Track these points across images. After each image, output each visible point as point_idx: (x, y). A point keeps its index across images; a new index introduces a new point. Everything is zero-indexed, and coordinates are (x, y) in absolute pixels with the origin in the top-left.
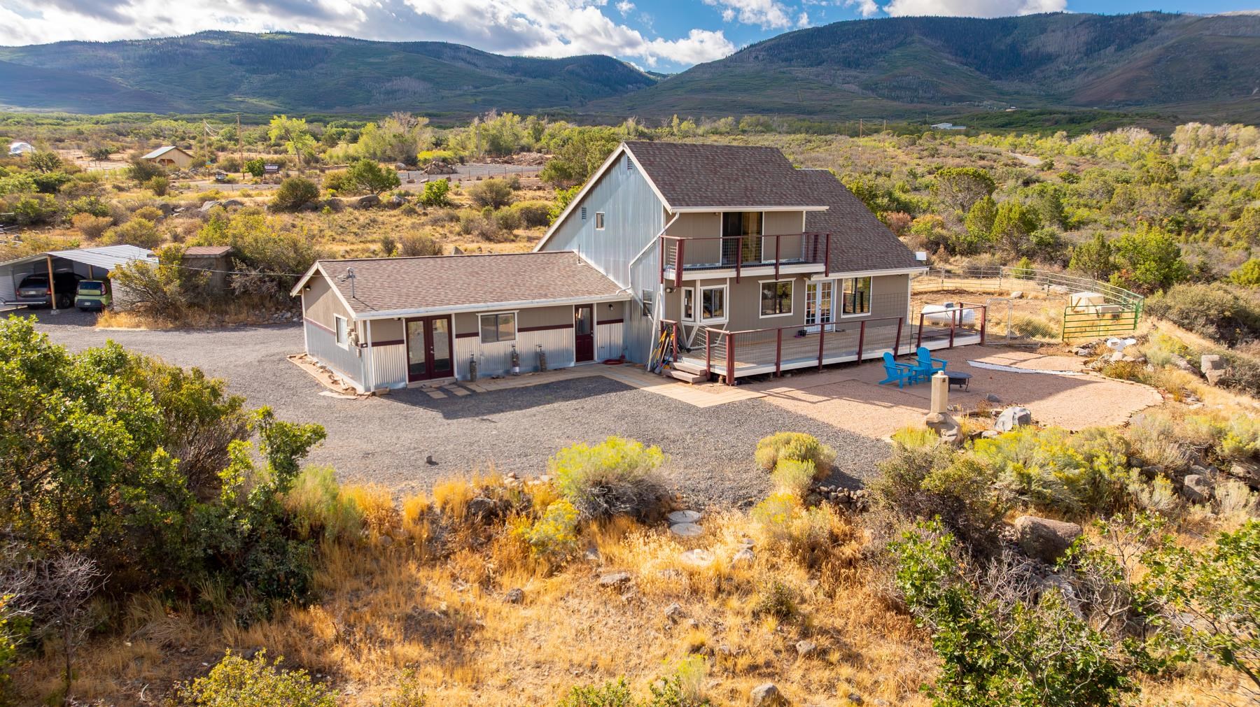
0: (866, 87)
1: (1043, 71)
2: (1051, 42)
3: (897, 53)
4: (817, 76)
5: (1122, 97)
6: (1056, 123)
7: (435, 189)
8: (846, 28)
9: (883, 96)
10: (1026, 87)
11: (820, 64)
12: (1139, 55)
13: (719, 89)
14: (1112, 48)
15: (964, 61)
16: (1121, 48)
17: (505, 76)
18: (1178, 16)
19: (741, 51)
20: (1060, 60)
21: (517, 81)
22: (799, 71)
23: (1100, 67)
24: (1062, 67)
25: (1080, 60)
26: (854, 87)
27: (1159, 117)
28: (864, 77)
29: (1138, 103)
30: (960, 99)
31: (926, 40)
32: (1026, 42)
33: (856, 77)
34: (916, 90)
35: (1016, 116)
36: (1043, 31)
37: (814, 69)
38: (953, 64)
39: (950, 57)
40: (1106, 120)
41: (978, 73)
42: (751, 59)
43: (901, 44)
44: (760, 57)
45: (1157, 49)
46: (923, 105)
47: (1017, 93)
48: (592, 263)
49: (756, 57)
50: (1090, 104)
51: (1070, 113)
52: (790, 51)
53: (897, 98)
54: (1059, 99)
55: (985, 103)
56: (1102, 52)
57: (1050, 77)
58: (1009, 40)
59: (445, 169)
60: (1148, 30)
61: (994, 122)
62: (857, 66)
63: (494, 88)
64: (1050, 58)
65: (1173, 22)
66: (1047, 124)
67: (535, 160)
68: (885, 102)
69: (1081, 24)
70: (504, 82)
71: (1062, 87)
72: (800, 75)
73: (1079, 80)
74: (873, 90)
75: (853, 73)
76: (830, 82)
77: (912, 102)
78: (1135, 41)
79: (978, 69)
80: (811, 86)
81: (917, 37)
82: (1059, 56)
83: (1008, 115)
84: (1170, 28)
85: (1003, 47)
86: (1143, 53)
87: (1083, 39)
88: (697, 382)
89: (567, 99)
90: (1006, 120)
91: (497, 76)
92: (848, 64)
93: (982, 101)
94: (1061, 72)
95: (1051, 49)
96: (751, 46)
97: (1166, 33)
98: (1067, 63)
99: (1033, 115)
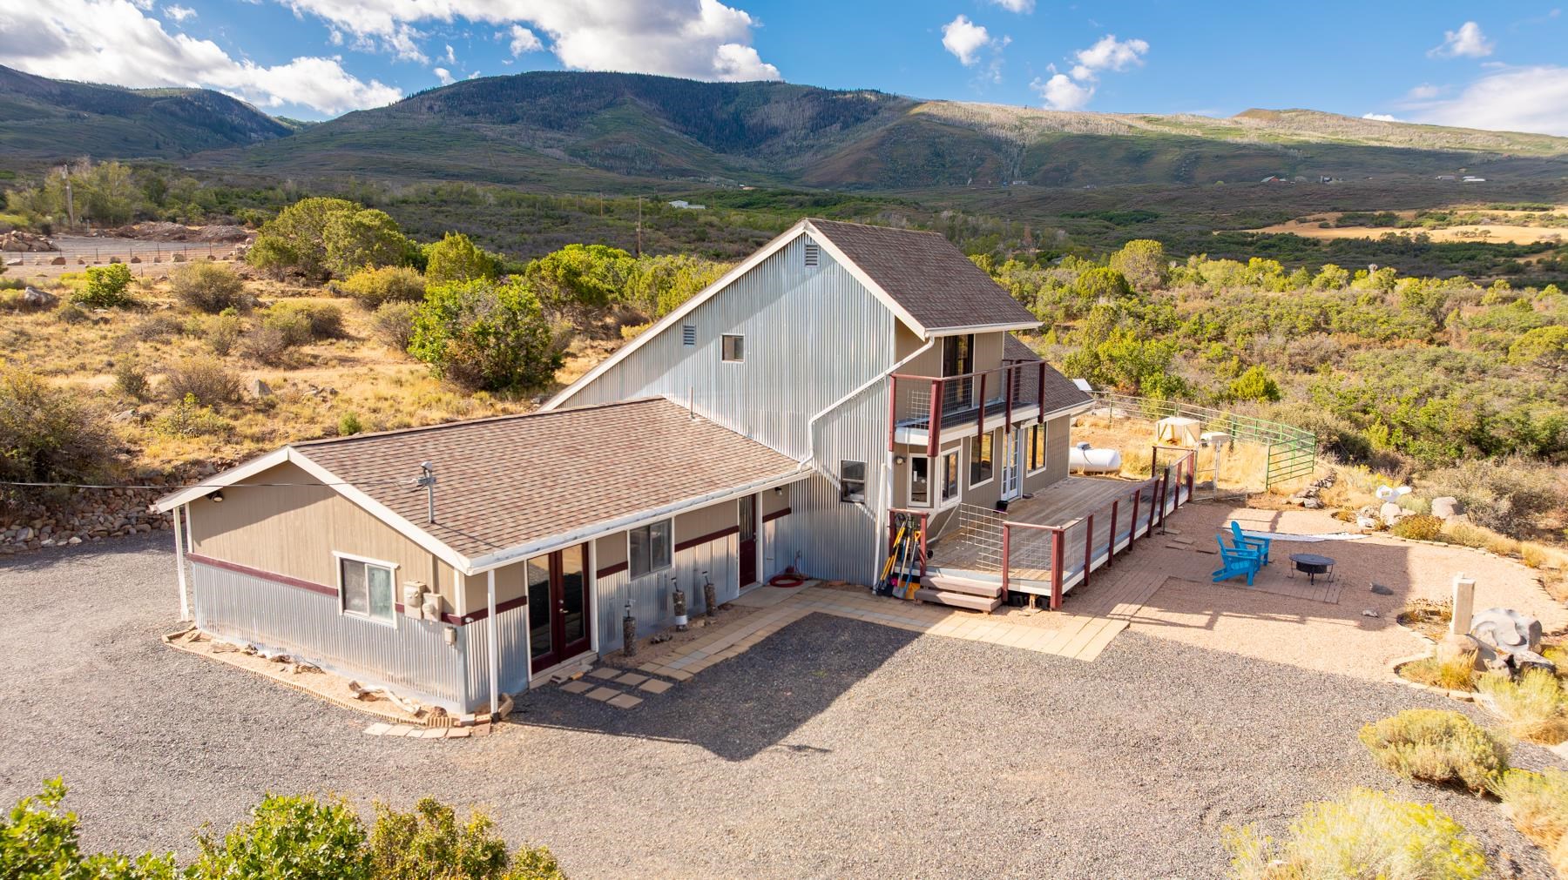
0: (573, 153)
1: (770, 146)
2: (777, 114)
3: (607, 114)
4: (512, 136)
5: (853, 179)
6: (801, 205)
7: (106, 280)
8: (543, 79)
9: (595, 165)
10: (753, 163)
11: (513, 121)
12: (864, 135)
13: (385, 145)
14: (837, 126)
15: (684, 129)
16: (845, 126)
17: (51, 108)
18: (895, 98)
19: (409, 98)
20: (786, 135)
21: (72, 116)
22: (488, 129)
23: (828, 146)
24: (789, 143)
25: (806, 137)
26: (558, 153)
27: (902, 203)
28: (570, 141)
29: (866, 186)
30: (683, 173)
31: (640, 102)
32: (749, 112)
33: (560, 141)
34: (633, 160)
35: (756, 196)
36: (767, 101)
37: (507, 127)
38: (673, 132)
39: (668, 123)
40: (852, 204)
41: (700, 144)
42: (424, 110)
43: (609, 105)
44: (436, 108)
45: (880, 131)
46: (643, 179)
47: (744, 169)
48: (713, 417)
49: (431, 108)
50: (822, 185)
51: (813, 195)
52: (474, 103)
53: (609, 169)
54: (788, 178)
55: (711, 179)
56: (827, 128)
57: (777, 153)
58: (731, 108)
59: (36, 244)
60: (870, 109)
61: (733, 201)
62: (560, 127)
63: (32, 123)
64: (775, 132)
65: (891, 103)
66: (790, 206)
67: (172, 233)
68: (598, 172)
69: (805, 96)
70: (48, 115)
71: (792, 164)
72: (490, 133)
73: (807, 157)
74: (582, 158)
75: (559, 135)
76: (529, 145)
77: (629, 174)
78: (858, 120)
79: (700, 140)
80: (505, 148)
81: (628, 96)
82: (784, 130)
83: (747, 194)
84: (890, 109)
85: (725, 116)
86: (868, 134)
87: (808, 114)
88: (995, 610)
89: (157, 147)
90: (745, 200)
91: (34, 105)
92: (549, 124)
93: (709, 176)
94: (788, 148)
95: (776, 122)
96: (422, 93)
97: (887, 115)
98: (794, 139)
99: (775, 195)
